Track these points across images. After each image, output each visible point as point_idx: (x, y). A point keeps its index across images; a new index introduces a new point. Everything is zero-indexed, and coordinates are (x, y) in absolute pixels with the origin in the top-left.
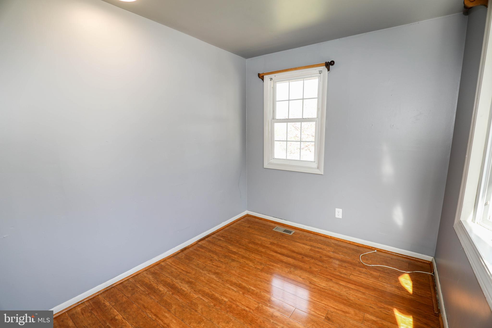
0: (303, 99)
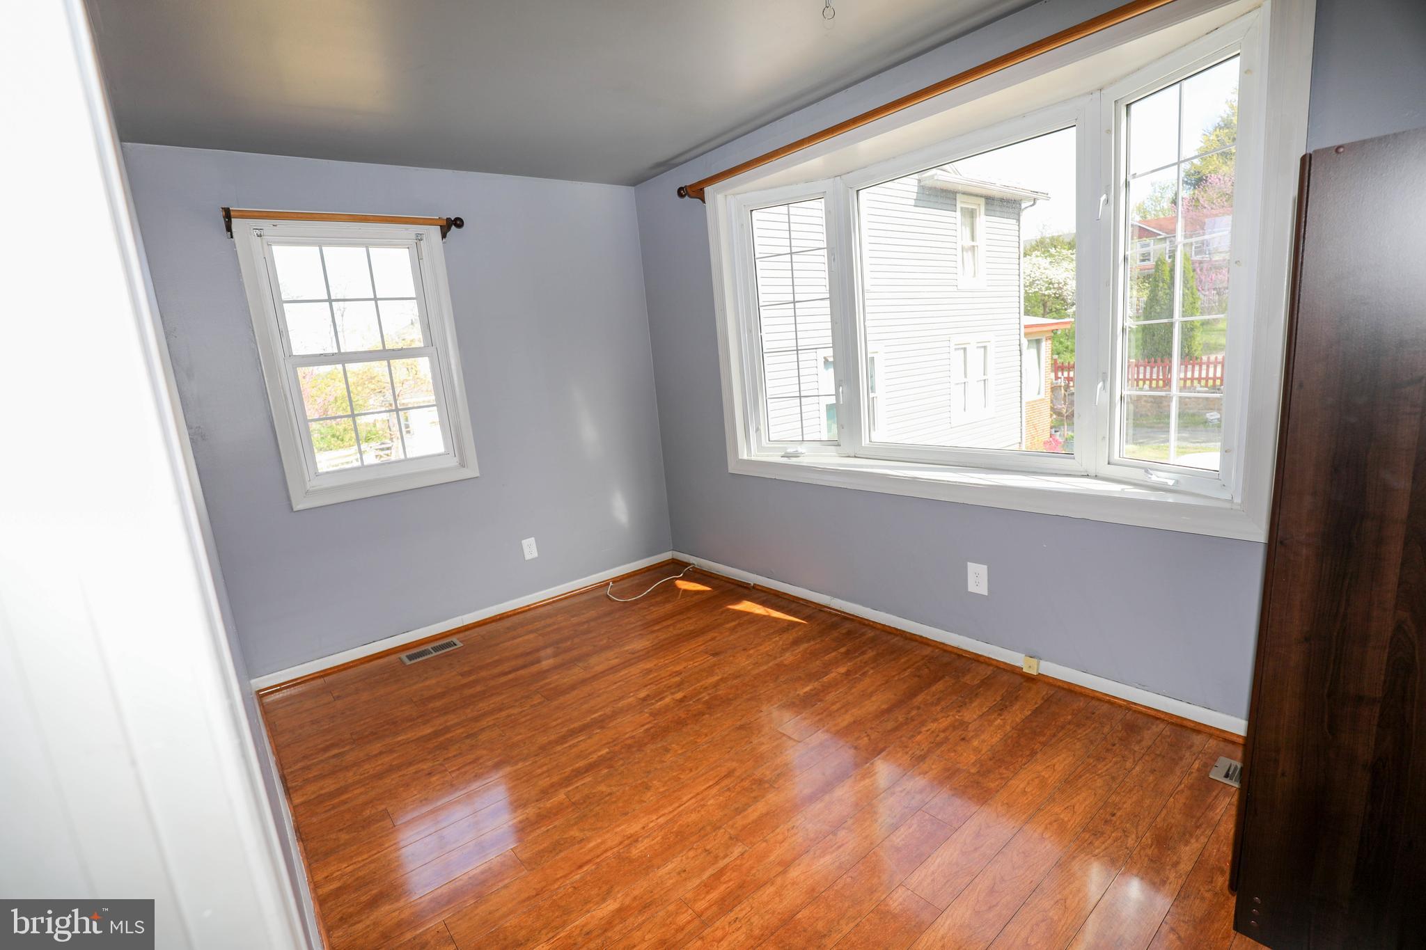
0: (376, 299)
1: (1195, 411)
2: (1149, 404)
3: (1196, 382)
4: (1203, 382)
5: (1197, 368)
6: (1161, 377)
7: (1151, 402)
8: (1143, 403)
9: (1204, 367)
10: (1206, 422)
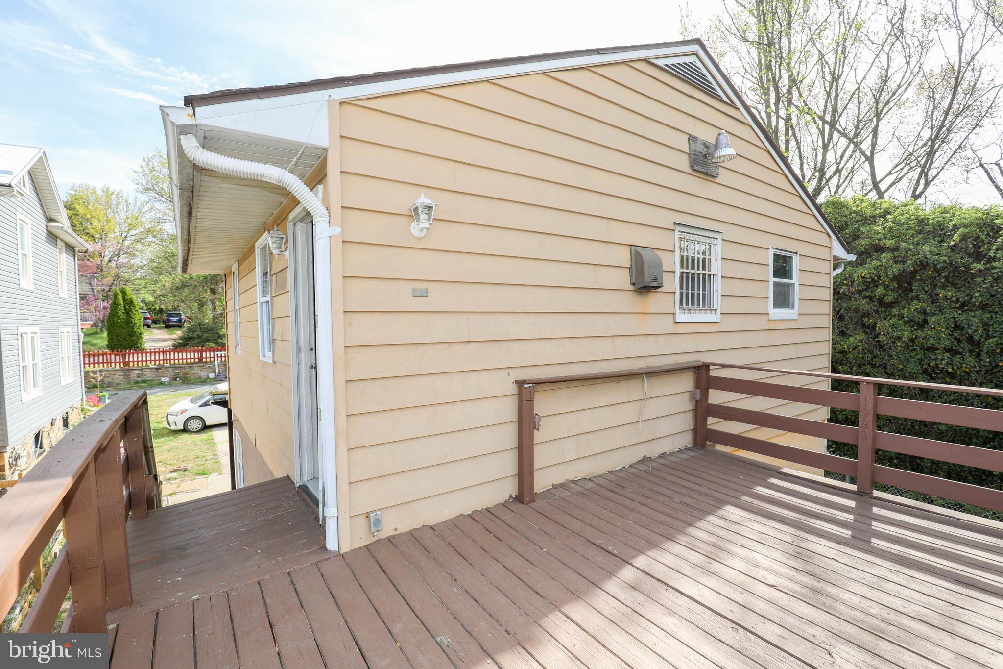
1: (152, 378)
2: (121, 377)
3: (149, 362)
4: (153, 362)
5: (144, 355)
6: (122, 361)
7: (123, 375)
8: (117, 376)
9: (149, 354)
10: (162, 384)
